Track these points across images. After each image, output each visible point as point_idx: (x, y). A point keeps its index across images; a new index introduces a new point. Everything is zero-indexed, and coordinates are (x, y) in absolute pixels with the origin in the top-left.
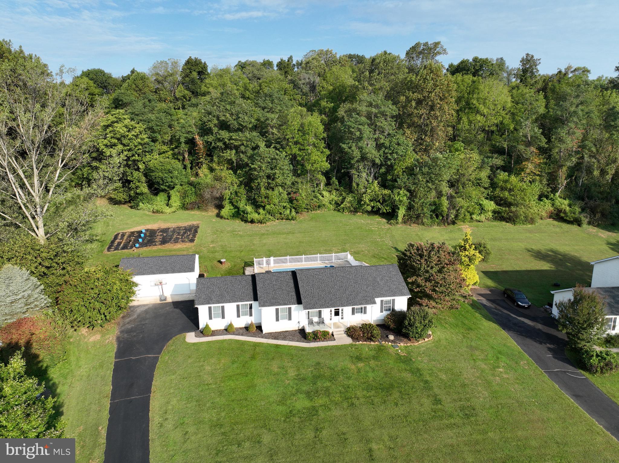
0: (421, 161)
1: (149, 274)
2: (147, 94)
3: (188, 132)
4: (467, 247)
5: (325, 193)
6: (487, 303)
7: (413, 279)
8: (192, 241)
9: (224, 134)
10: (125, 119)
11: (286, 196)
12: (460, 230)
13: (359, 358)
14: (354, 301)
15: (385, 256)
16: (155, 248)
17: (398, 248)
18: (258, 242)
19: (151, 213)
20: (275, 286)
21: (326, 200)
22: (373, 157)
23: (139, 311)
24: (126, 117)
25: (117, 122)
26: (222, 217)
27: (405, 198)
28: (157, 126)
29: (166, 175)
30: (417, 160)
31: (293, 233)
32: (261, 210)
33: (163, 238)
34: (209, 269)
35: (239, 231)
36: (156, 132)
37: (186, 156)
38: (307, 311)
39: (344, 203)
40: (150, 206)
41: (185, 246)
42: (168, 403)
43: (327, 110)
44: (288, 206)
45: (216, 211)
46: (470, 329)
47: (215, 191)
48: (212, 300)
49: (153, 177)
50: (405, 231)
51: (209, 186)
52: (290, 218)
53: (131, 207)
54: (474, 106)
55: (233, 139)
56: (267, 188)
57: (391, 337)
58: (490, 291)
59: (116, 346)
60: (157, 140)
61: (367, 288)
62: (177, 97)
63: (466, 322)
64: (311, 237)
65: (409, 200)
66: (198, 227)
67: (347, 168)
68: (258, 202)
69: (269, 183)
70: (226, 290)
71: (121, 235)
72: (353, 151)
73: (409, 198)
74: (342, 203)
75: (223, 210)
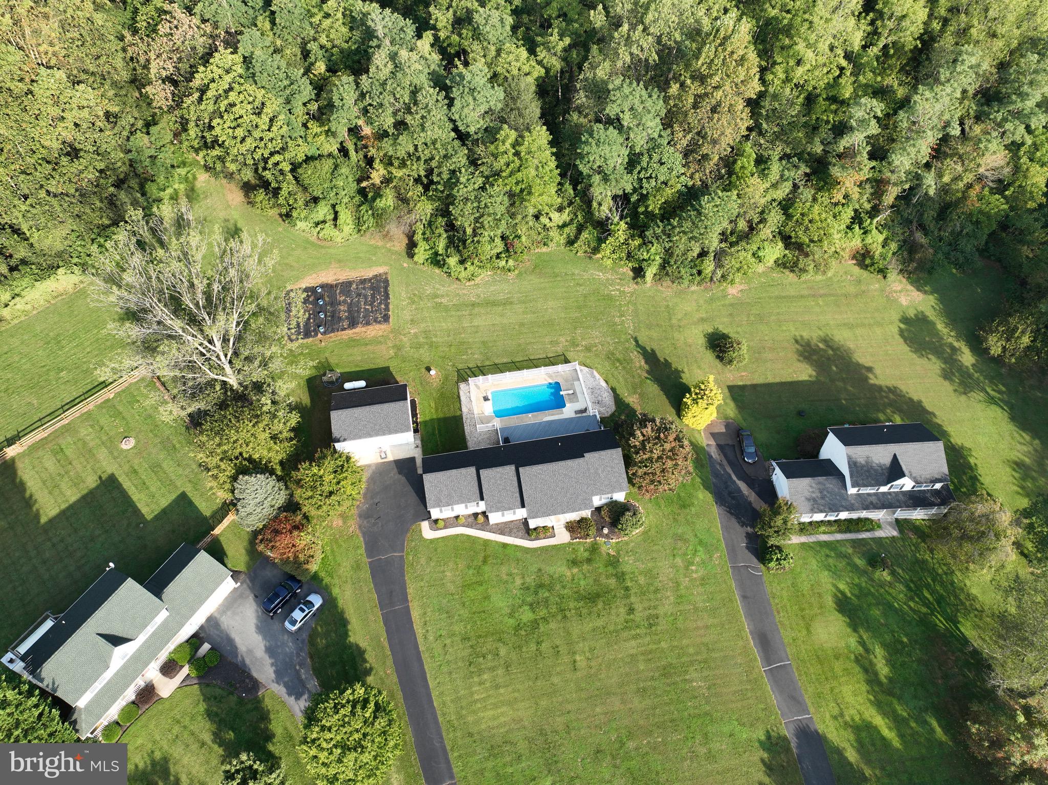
6: (715, 453)
7: (635, 470)
8: (386, 318)
11: (500, 243)
12: (725, 293)
13: (574, 563)
15: (621, 357)
16: (344, 336)
17: (638, 338)
18: (469, 324)
19: (315, 240)
20: (500, 487)
31: (512, 303)
33: (349, 311)
34: (419, 387)
41: (380, 332)
42: (425, 613)
44: (504, 255)
45: (404, 240)
46: (683, 506)
48: (441, 502)
57: (606, 530)
58: (726, 426)
59: (362, 539)
65: (662, 260)
66: (387, 282)
70: (453, 489)
74: (576, 238)
75: (416, 252)
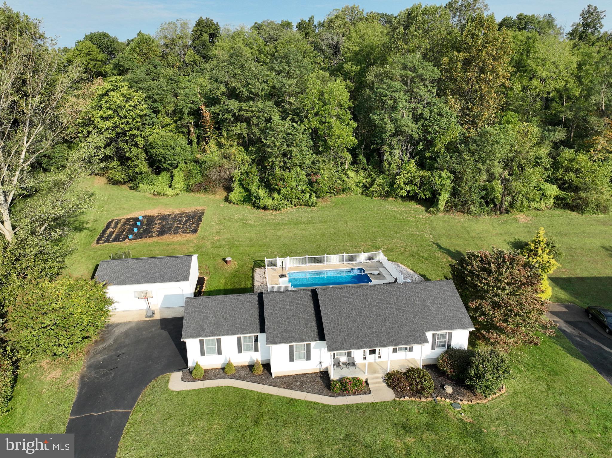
0: (468, 135)
1: (132, 284)
2: (153, 59)
3: (193, 102)
4: (540, 251)
5: (351, 174)
6: (566, 327)
7: (477, 302)
8: (194, 231)
9: (234, 104)
10: (123, 87)
11: (305, 178)
12: (516, 221)
13: (406, 428)
14: (397, 338)
15: (426, 255)
16: (150, 240)
17: (440, 244)
18: (271, 234)
19: (151, 196)
20: (289, 313)
21: (352, 182)
22: (410, 131)
23: (117, 332)
24: (123, 84)
25: (113, 90)
26: (230, 202)
27: (448, 182)
28: (158, 94)
29: (168, 152)
30: (464, 134)
31: (313, 223)
32: (276, 195)
33: (162, 228)
34: (212, 270)
35: (250, 220)
36: (158, 102)
37: (192, 129)
38: (332, 353)
39: (374, 186)
40: (151, 187)
41: (185, 239)
43: (353, 74)
44: (308, 189)
45: (225, 194)
46: (553, 373)
47: (223, 171)
48: (204, 331)
49: (154, 155)
50: (448, 222)
51: (216, 165)
52: (310, 204)
53: (131, 188)
54: (530, 68)
55: (244, 110)
56: (283, 168)
57: (449, 389)
58: (567, 307)
59: (77, 391)
60: (160, 111)
61: (414, 318)
62: (187, 62)
63: (546, 360)
64: (335, 228)
65: (453, 184)
66: (203, 214)
67: (377, 144)
68: (272, 185)
69: (285, 163)
70: (223, 316)
71: (116, 223)
72: (385, 123)
73: (452, 182)
74: (371, 185)
75: (232, 193)
